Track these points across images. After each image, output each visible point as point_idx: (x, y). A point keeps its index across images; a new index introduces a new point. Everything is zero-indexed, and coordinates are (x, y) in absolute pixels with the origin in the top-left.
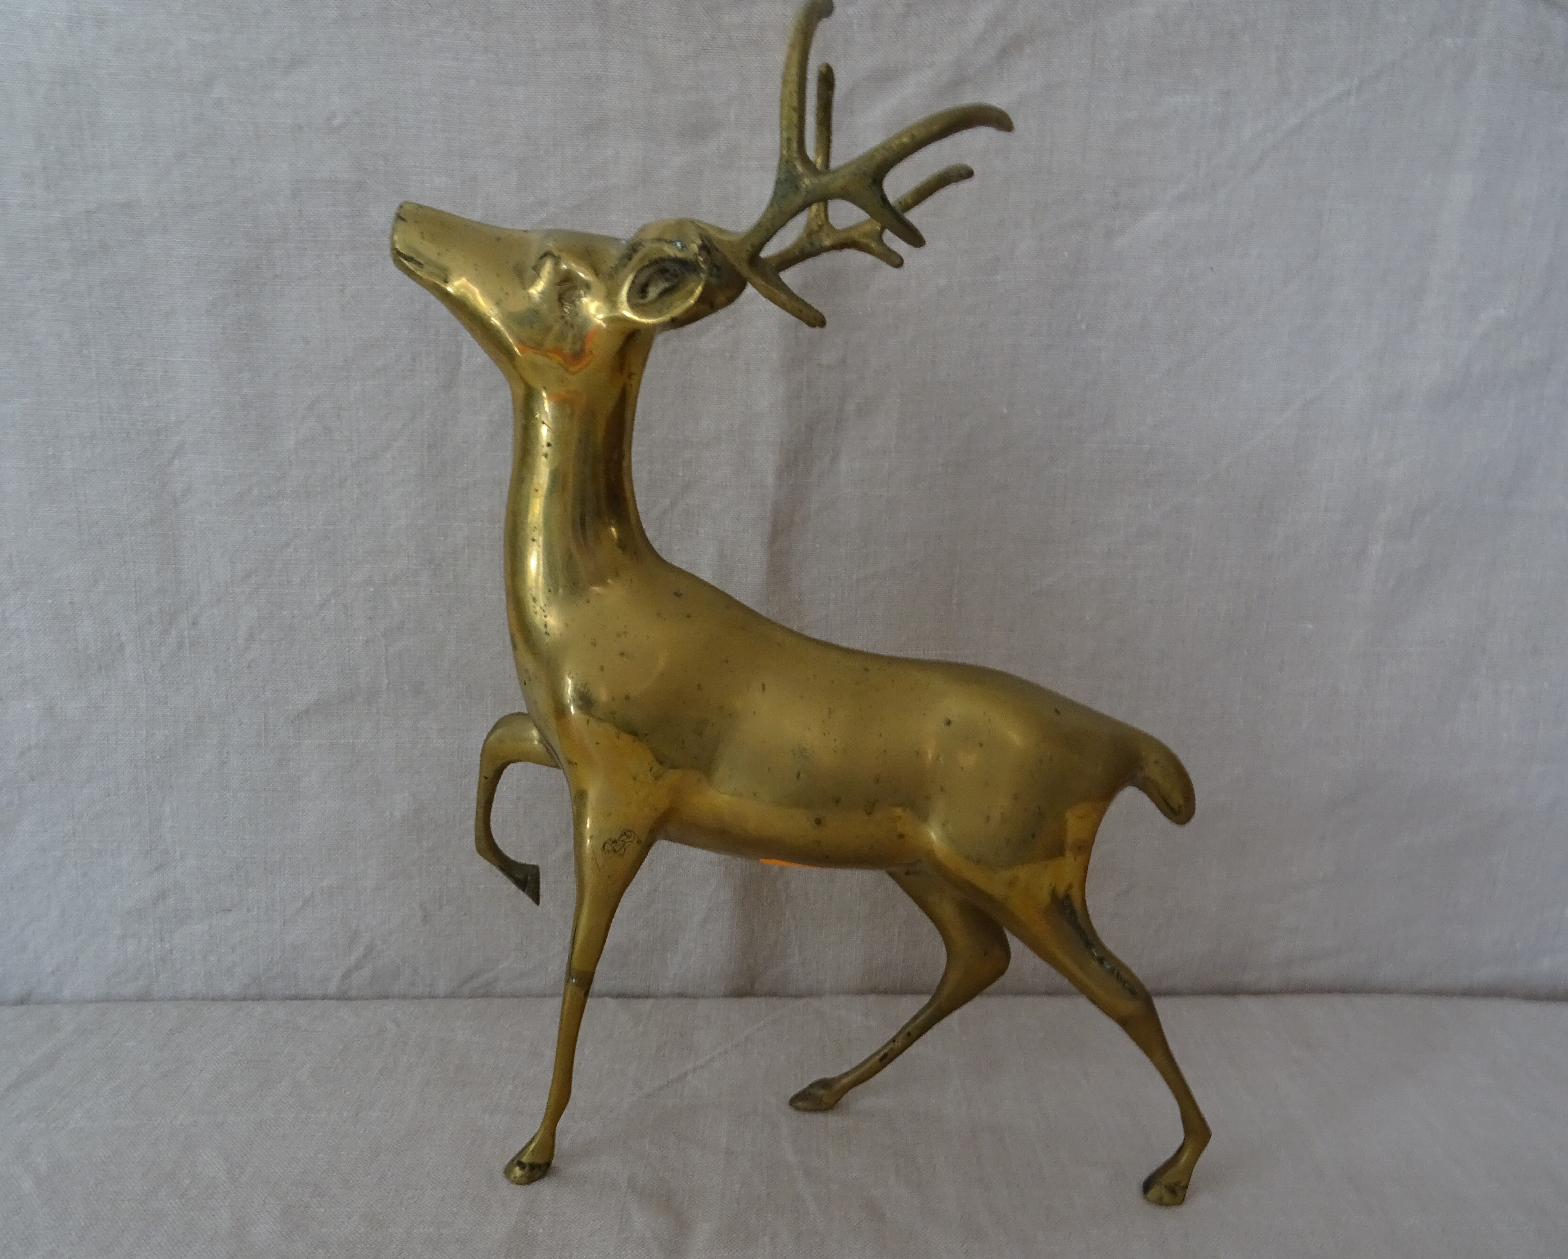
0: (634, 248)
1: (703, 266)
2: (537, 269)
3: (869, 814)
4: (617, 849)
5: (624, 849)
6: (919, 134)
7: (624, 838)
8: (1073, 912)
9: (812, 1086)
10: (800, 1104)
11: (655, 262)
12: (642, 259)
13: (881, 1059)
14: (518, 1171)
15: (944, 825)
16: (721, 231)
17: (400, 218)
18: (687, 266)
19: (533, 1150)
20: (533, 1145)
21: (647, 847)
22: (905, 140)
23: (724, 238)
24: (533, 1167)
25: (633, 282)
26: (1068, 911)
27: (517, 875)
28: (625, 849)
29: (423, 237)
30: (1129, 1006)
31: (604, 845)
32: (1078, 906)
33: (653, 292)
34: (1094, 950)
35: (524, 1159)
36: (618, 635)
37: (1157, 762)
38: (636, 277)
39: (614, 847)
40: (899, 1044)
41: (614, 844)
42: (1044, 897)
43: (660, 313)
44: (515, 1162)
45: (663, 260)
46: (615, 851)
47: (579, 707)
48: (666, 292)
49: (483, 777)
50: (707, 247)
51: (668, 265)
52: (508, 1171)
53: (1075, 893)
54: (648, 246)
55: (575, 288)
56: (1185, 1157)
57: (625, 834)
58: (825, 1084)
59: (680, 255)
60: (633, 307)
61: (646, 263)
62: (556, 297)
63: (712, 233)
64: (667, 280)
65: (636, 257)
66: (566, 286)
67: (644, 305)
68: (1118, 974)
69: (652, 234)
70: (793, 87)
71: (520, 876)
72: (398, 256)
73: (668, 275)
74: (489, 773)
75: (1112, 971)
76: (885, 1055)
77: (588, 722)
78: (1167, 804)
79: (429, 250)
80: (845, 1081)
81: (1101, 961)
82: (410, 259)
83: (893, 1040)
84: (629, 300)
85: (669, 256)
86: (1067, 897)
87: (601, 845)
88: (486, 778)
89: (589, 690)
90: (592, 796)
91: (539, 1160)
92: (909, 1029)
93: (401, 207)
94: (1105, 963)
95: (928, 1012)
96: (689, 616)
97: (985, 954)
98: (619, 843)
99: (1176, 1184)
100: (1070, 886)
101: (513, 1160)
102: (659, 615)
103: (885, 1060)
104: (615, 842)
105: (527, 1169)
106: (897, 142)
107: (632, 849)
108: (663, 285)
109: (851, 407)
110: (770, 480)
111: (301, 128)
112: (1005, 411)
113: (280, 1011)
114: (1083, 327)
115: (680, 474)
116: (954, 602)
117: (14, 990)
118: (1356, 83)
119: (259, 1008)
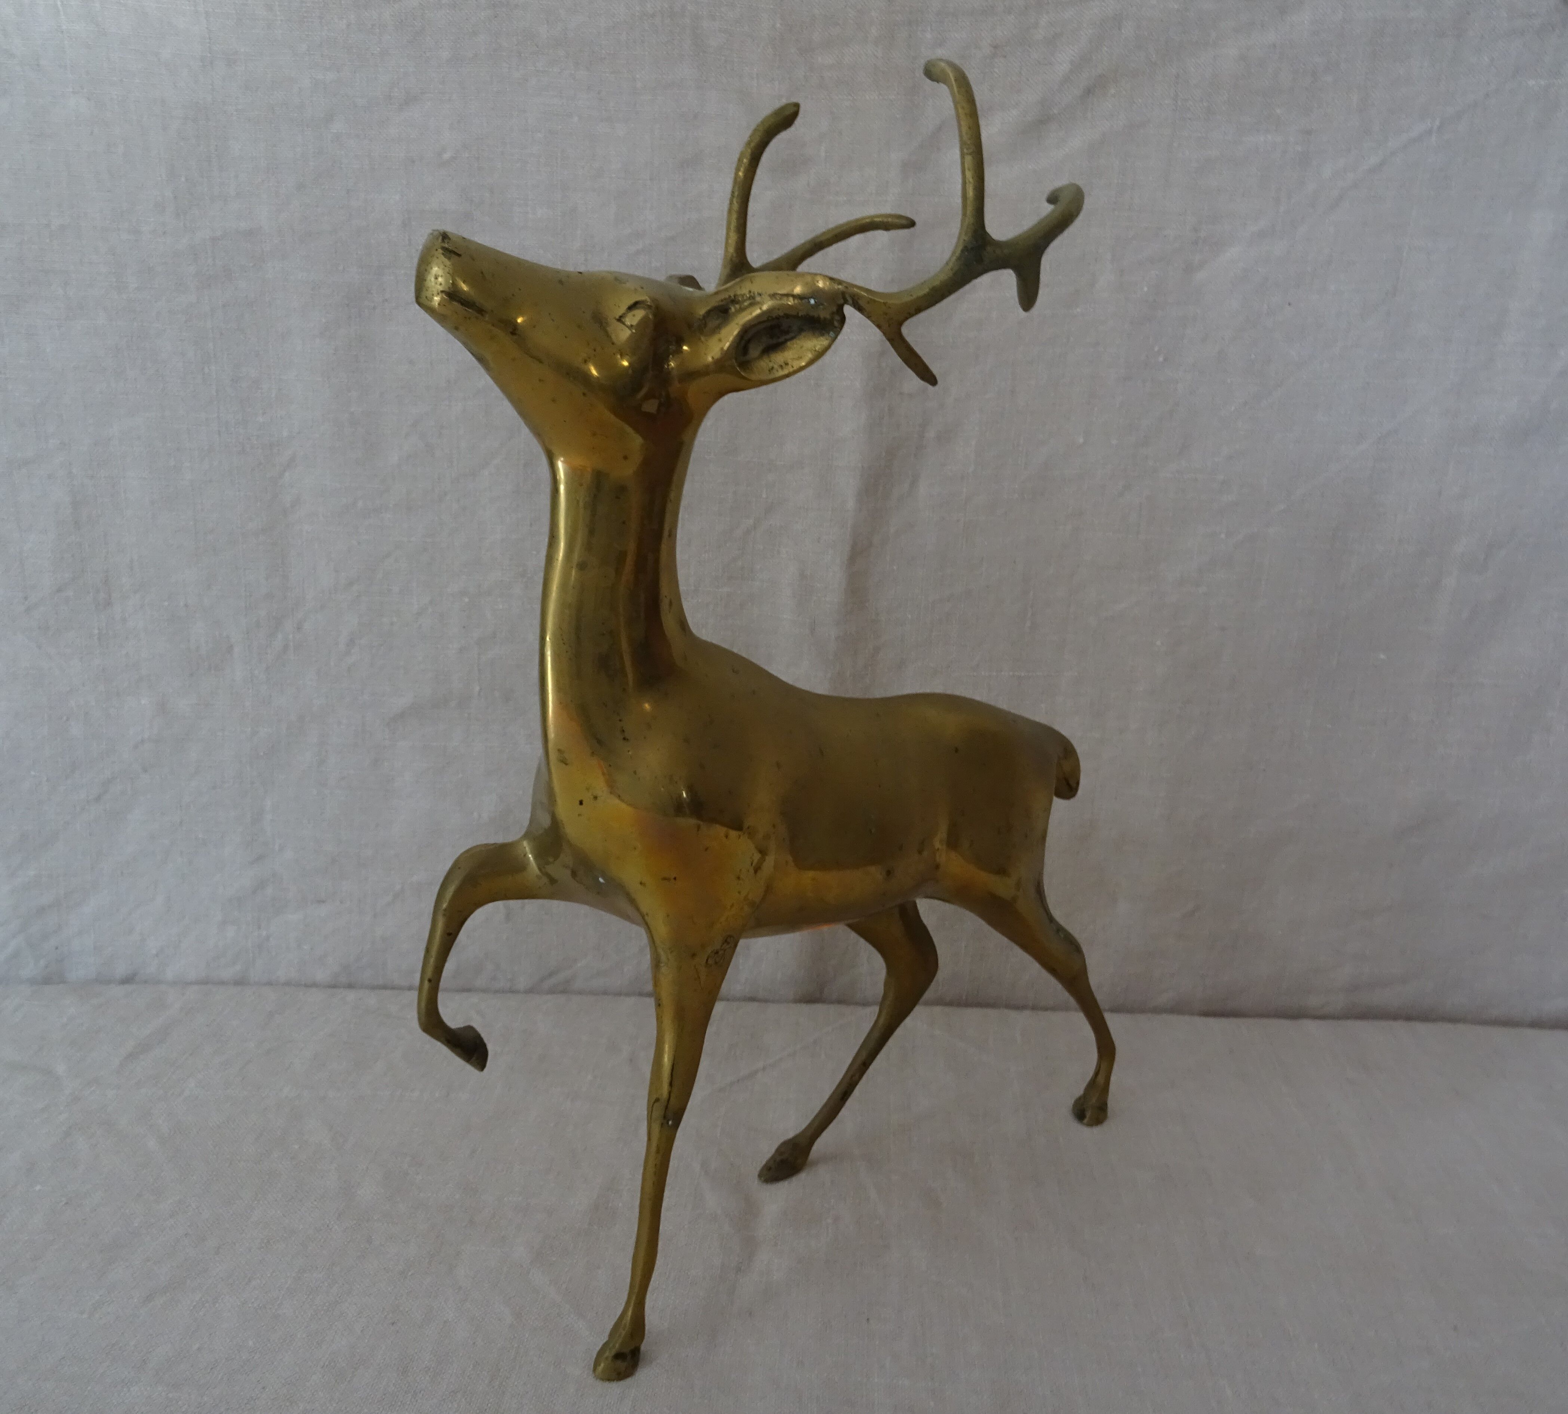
4: (718, 960)
7: (725, 945)
41: (716, 956)
57: (726, 941)
76: (845, 1092)
92: (863, 1058)
95: (874, 1032)
98: (720, 953)
104: (717, 952)
109: (931, 434)
110: (851, 504)
111: (413, 162)
112: (1081, 440)
113: (372, 999)
114: (1161, 359)
115: (764, 496)
116: (1028, 624)
117: (121, 969)
118: (1437, 123)
119: (351, 996)
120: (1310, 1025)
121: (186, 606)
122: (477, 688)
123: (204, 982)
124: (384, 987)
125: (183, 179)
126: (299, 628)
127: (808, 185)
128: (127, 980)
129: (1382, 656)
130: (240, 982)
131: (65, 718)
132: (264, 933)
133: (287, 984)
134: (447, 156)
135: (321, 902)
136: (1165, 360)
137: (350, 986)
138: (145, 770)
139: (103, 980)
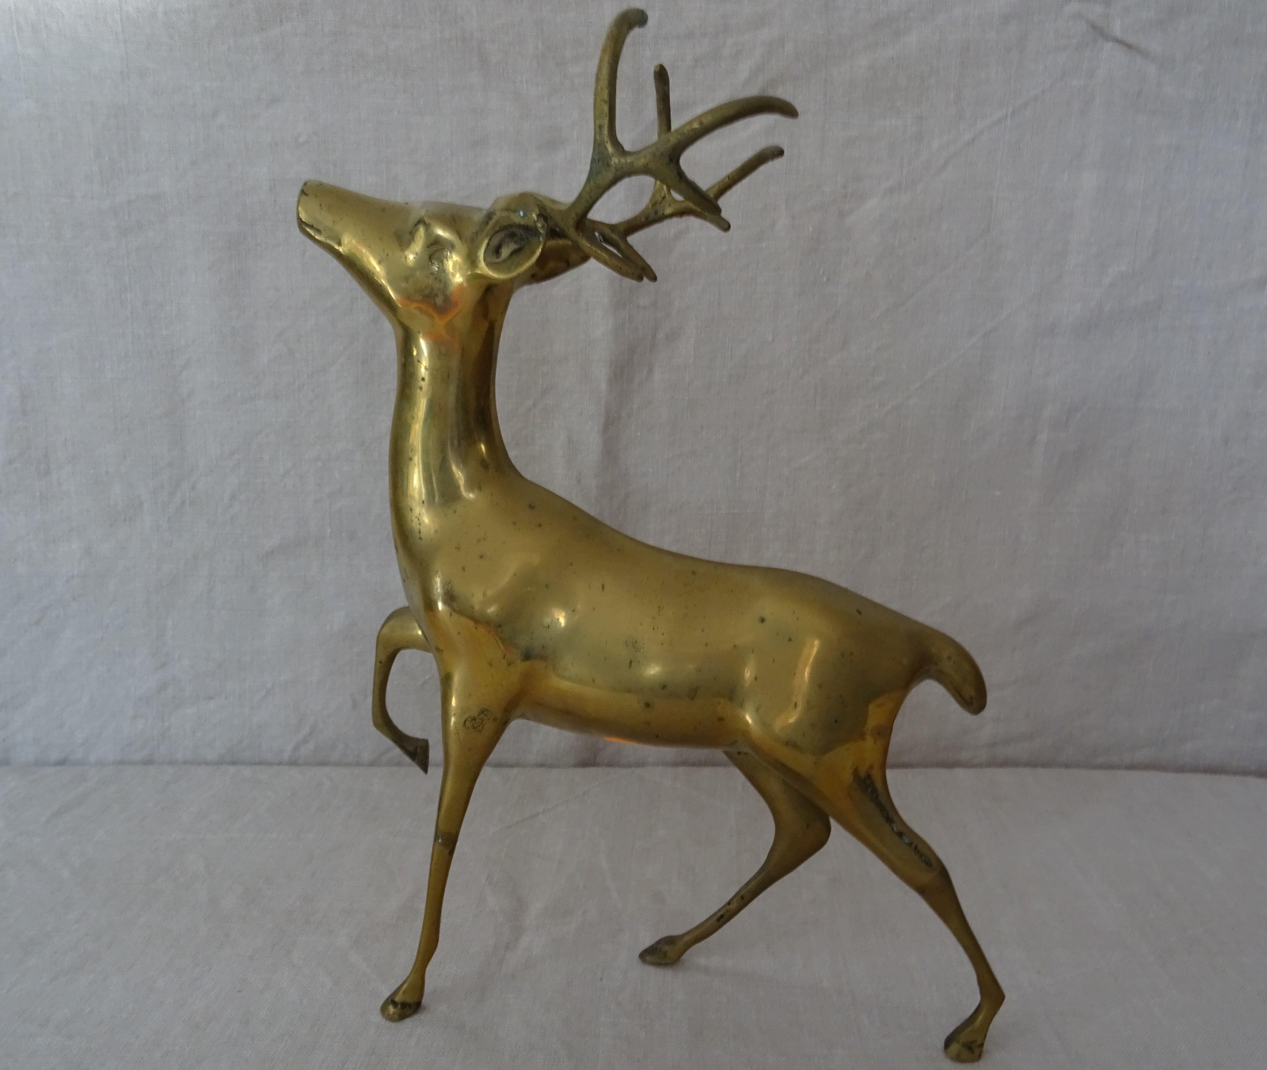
0: (489, 216)
1: (542, 231)
2: (412, 234)
3: (692, 699)
4: (476, 726)
5: (481, 726)
6: (707, 120)
7: (482, 715)
8: (874, 791)
9: (658, 942)
10: (648, 958)
11: (503, 228)
12: (494, 226)
13: (719, 920)
14: (391, 1009)
15: (757, 710)
16: (554, 201)
17: (303, 192)
18: (529, 231)
19: (404, 991)
20: (405, 986)
21: (503, 724)
22: (696, 125)
23: (555, 207)
24: (404, 1005)
25: (488, 245)
26: (870, 790)
27: (408, 748)
28: (483, 725)
29: (321, 209)
30: (926, 877)
31: (465, 721)
32: (879, 785)
33: (505, 252)
34: (894, 826)
35: (398, 999)
36: (479, 541)
37: (949, 658)
38: (490, 240)
39: (473, 724)
40: (733, 907)
41: (473, 721)
42: (847, 777)
43: (509, 270)
44: (390, 1001)
45: (510, 226)
46: (474, 728)
47: (445, 602)
48: (514, 253)
49: (379, 662)
50: (544, 215)
51: (514, 230)
52: (384, 1009)
53: (876, 774)
54: (498, 214)
55: (443, 249)
56: (981, 1017)
57: (483, 712)
58: (670, 940)
59: (522, 223)
60: (489, 265)
61: (497, 228)
62: (427, 257)
63: (547, 204)
64: (516, 242)
65: (491, 223)
66: (435, 248)
67: (497, 263)
68: (916, 847)
69: (502, 204)
70: (604, 83)
71: (411, 749)
72: (301, 224)
73: (516, 238)
74: (383, 658)
75: (910, 844)
76: (722, 916)
77: (451, 615)
78: (961, 696)
79: (325, 219)
80: (687, 939)
81: (900, 835)
82: (311, 227)
83: (729, 903)
84: (485, 260)
85: (515, 223)
86: (869, 776)
87: (462, 723)
88: (380, 662)
89: (452, 588)
90: (457, 680)
91: (409, 1000)
92: (743, 893)
93: (305, 184)
94: (904, 837)
95: (759, 878)
96: (540, 525)
97: (808, 826)
98: (478, 720)
99: (972, 1042)
100: (871, 767)
101: (387, 999)
102: (514, 523)
103: (722, 920)
104: (474, 719)
105: (399, 1007)
106: (688, 128)
107: (489, 727)
108: (513, 246)
109: (661, 335)
110: (603, 387)
111: (277, 144)
112: (770, 339)
113: (247, 772)
114: (825, 279)
115: (540, 383)
116: (738, 475)
117: (55, 755)
118: (1011, 110)
119: (232, 769)
120: (960, 773)
121: (107, 473)
122: (329, 530)
123: (122, 763)
124: (260, 763)
125: (107, 159)
126: (193, 488)
127: (566, 158)
128: (62, 762)
129: (998, 493)
130: (148, 762)
131: (13, 560)
132: (166, 724)
133: (185, 763)
134: (302, 139)
135: (211, 698)
136: (828, 280)
137: (234, 763)
138: (74, 599)
139: (40, 763)
